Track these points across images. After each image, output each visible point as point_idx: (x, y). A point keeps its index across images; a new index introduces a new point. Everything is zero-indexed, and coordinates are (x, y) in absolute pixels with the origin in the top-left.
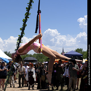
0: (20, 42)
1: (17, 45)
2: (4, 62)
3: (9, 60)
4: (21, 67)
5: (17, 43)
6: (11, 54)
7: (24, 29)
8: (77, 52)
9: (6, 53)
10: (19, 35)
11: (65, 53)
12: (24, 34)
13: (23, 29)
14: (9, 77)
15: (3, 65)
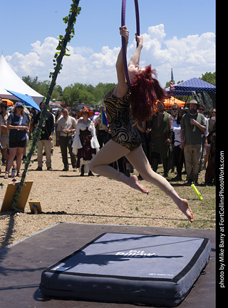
0: (63, 53)
1: (54, 61)
2: (21, 104)
3: (34, 98)
4: (65, 118)
5: (55, 57)
6: (39, 83)
7: (75, 20)
8: (205, 80)
9: (26, 80)
10: (61, 36)
11: (176, 85)
12: (73, 32)
13: (71, 20)
14: (34, 144)
15: (19, 112)
